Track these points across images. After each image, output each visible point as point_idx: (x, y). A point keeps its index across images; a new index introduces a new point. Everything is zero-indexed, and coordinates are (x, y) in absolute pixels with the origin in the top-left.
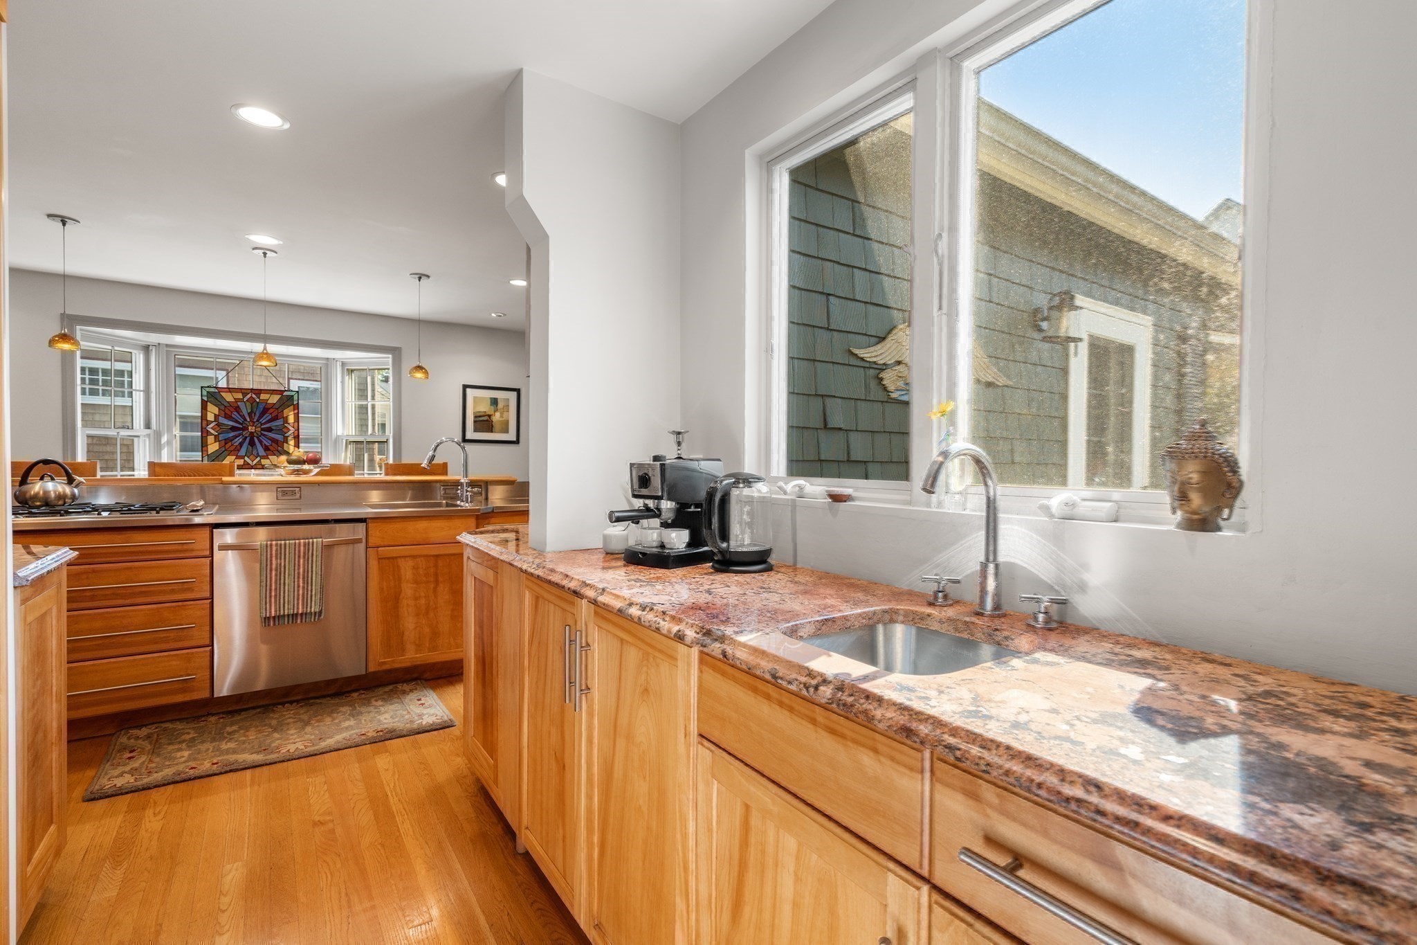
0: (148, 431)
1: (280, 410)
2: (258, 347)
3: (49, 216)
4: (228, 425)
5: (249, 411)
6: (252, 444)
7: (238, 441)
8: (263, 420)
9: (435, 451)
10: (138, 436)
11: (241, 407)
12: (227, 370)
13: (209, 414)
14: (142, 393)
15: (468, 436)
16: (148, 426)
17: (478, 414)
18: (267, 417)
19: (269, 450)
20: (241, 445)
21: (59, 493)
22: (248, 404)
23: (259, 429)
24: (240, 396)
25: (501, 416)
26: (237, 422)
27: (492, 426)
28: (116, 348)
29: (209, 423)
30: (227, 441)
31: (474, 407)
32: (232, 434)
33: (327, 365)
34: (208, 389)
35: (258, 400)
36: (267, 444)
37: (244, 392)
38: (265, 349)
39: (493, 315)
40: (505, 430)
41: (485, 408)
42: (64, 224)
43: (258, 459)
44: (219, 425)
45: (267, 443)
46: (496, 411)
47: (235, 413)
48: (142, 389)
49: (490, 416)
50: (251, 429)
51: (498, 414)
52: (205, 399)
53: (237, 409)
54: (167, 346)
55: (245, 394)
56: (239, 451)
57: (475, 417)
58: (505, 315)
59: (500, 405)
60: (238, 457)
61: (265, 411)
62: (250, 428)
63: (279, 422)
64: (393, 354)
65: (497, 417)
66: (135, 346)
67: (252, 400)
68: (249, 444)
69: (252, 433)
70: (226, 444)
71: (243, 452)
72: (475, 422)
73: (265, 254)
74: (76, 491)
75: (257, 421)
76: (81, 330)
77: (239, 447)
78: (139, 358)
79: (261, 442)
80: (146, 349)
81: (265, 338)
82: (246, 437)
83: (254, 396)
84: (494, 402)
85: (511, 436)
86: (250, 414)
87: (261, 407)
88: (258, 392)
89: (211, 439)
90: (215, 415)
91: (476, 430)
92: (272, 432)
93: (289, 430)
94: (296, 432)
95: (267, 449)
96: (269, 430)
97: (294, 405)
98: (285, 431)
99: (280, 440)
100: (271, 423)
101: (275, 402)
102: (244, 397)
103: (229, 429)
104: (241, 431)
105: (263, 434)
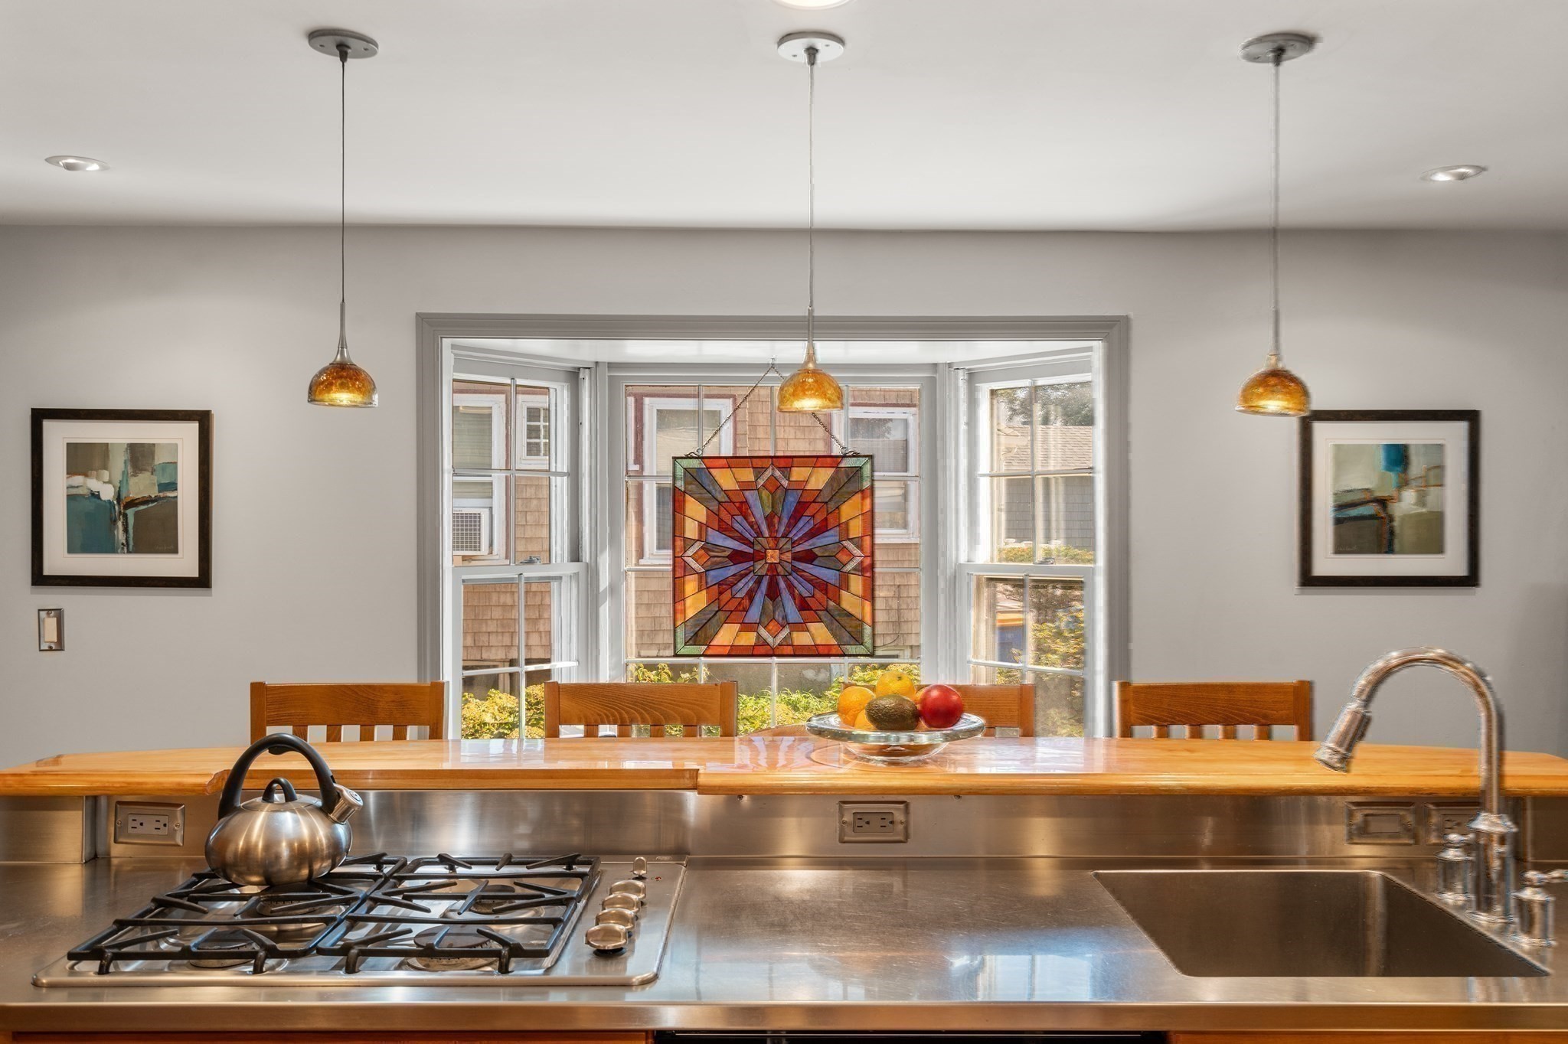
0: (575, 567)
1: (832, 506)
2: (791, 351)
3: (316, 36)
4: (724, 548)
5: (768, 511)
6: (773, 593)
7: (743, 587)
8: (796, 533)
9: (1368, 701)
10: (560, 578)
11: (751, 501)
12: (734, 397)
13: (688, 521)
14: (566, 478)
15: (1320, 569)
16: (575, 556)
17: (1349, 498)
18: (804, 525)
19: (809, 608)
20: (751, 595)
21: (301, 845)
22: (765, 494)
23: (788, 556)
24: (748, 475)
25: (1421, 501)
26: (742, 539)
27: (1392, 533)
28: (519, 382)
29: (688, 543)
30: (724, 585)
31: (1337, 477)
32: (733, 570)
33: (933, 380)
34: (686, 463)
35: (785, 483)
36: (805, 594)
37: (756, 463)
38: (811, 356)
39: (1442, 177)
40: (1434, 544)
41: (1367, 477)
42: (344, 57)
43: (786, 631)
44: (708, 548)
45: (804, 589)
46: (1404, 484)
47: (739, 518)
48: (565, 471)
49: (1383, 502)
50: (773, 556)
51: (1409, 496)
52: (680, 484)
53: (744, 508)
54: (611, 366)
55: (759, 471)
56: (746, 610)
57: (1340, 507)
58: (1480, 169)
59: (1417, 467)
60: (747, 627)
61: (801, 508)
62: (770, 552)
63: (829, 538)
64: (1106, 338)
65: (1406, 503)
66: (552, 373)
67: (773, 486)
68: (767, 595)
69: (773, 567)
70: (721, 593)
71: (754, 614)
72: (1338, 521)
73: (812, 52)
74: (341, 830)
75: (785, 536)
76: (453, 347)
77: (746, 602)
78: (560, 397)
79: (791, 587)
80: (573, 376)
81: (810, 327)
82: (761, 577)
83: (778, 473)
84: (1398, 456)
85: (1451, 561)
86: (769, 519)
87: (792, 500)
88: (786, 463)
89: (691, 585)
90: (700, 524)
91: (1342, 547)
92: (816, 562)
93: (852, 556)
94: (868, 561)
95: (803, 605)
96: (809, 557)
97: (862, 491)
98: (843, 558)
99: (832, 582)
100: (814, 540)
101: (821, 487)
102: (757, 478)
103: (727, 557)
104: (752, 563)
105: (795, 570)
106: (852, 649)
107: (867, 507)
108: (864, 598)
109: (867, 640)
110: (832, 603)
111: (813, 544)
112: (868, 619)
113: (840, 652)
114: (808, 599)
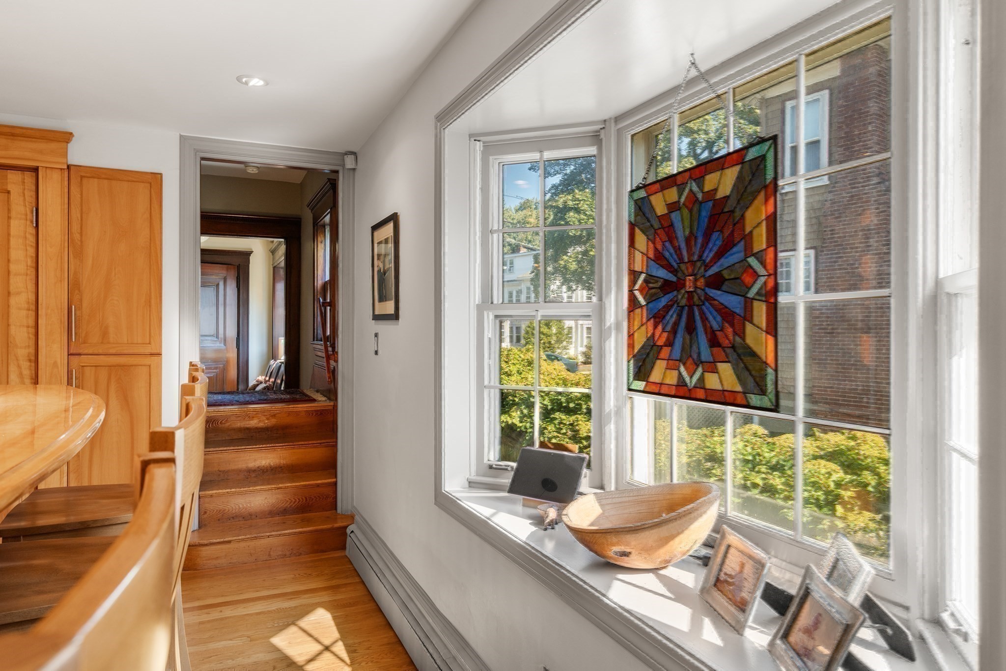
1: (738, 213)
4: (658, 279)
5: (688, 231)
6: (691, 328)
7: (670, 320)
8: (709, 254)
11: (676, 224)
13: (637, 254)
18: (714, 243)
19: (718, 344)
20: (675, 328)
22: (685, 212)
23: (701, 283)
24: (673, 196)
26: (669, 267)
29: (636, 276)
30: (657, 319)
32: (664, 301)
34: (638, 195)
35: (700, 195)
36: (715, 326)
37: (679, 180)
43: (700, 371)
44: (648, 279)
45: (714, 321)
47: (668, 244)
50: (690, 283)
52: (632, 218)
53: (671, 232)
55: (681, 188)
56: (672, 346)
60: (672, 364)
61: (712, 222)
62: (688, 279)
63: (735, 255)
67: (691, 202)
68: (686, 330)
69: (690, 296)
70: (655, 327)
71: (677, 349)
75: (699, 258)
77: (672, 337)
79: (704, 319)
82: (682, 308)
83: (695, 187)
87: (705, 214)
88: (701, 171)
90: (643, 254)
92: (724, 287)
93: (756, 275)
94: (771, 284)
95: (714, 342)
96: (717, 282)
97: (766, 187)
98: (747, 279)
99: (737, 311)
100: (722, 260)
101: (728, 193)
102: (680, 195)
103: (659, 288)
104: (675, 293)
105: (709, 299)
106: (754, 400)
107: (771, 209)
108: (767, 332)
109: (770, 387)
110: (738, 339)
111: (722, 265)
112: (770, 359)
113: (744, 402)
114: (718, 333)
